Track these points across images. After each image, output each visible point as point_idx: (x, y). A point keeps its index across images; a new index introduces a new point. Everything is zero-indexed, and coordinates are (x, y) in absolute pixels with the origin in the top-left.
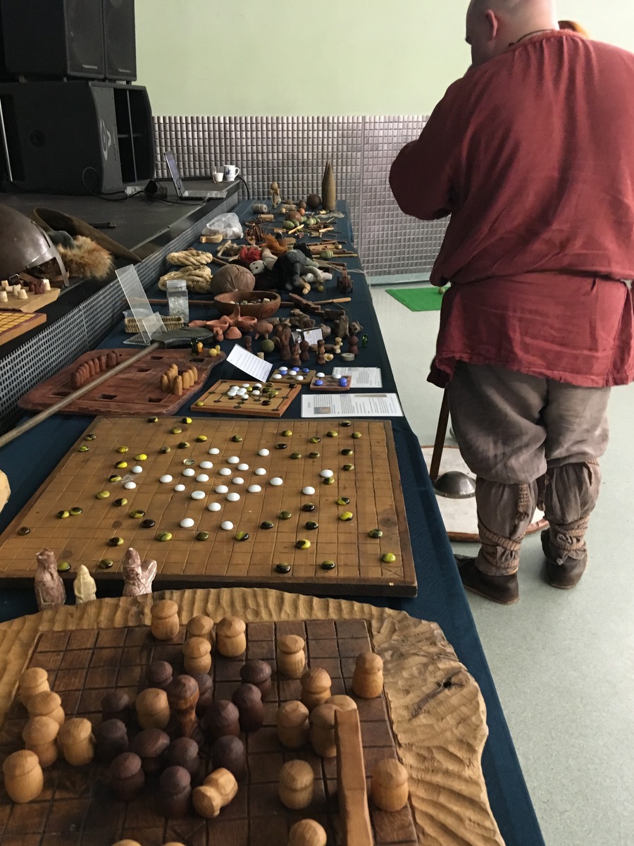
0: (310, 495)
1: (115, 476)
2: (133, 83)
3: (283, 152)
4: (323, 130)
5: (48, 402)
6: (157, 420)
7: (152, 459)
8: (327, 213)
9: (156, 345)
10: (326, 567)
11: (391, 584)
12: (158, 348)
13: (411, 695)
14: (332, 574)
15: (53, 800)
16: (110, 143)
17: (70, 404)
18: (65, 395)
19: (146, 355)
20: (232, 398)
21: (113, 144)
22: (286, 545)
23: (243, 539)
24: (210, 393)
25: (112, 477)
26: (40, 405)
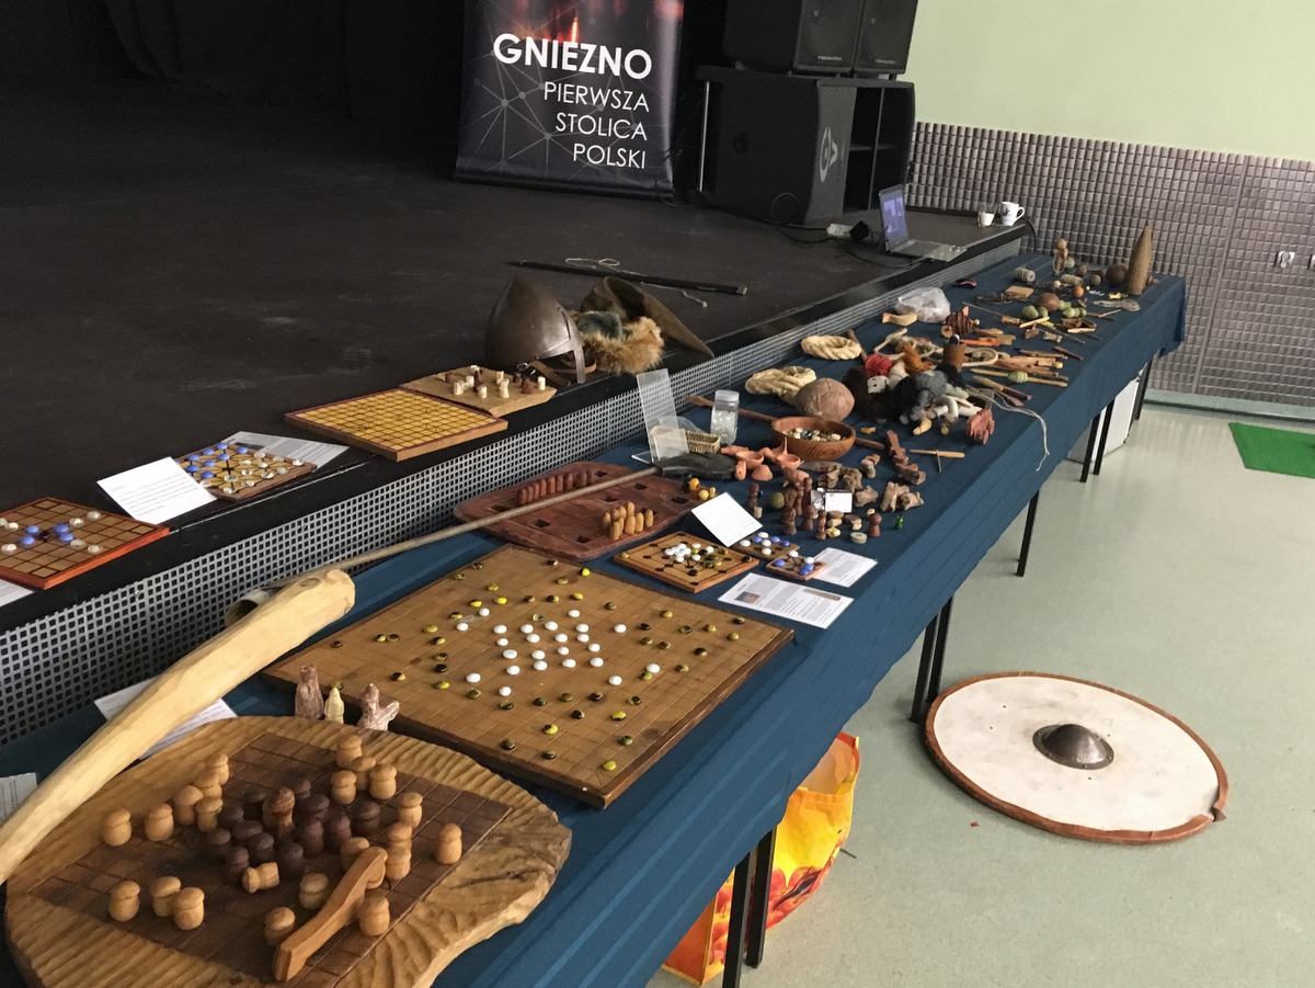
0: (613, 686)
1: (457, 613)
2: (900, 78)
3: (1104, 192)
4: (1176, 168)
5: (477, 515)
6: (556, 563)
7: (510, 604)
8: (1121, 299)
9: (652, 470)
10: (546, 756)
11: (585, 789)
12: (655, 474)
13: (477, 873)
14: (546, 764)
15: (171, 846)
16: (834, 159)
17: (496, 523)
18: (502, 509)
19: (631, 481)
20: (667, 557)
21: (838, 161)
22: (536, 725)
23: (505, 708)
24: (651, 545)
25: (454, 613)
26: (467, 516)
